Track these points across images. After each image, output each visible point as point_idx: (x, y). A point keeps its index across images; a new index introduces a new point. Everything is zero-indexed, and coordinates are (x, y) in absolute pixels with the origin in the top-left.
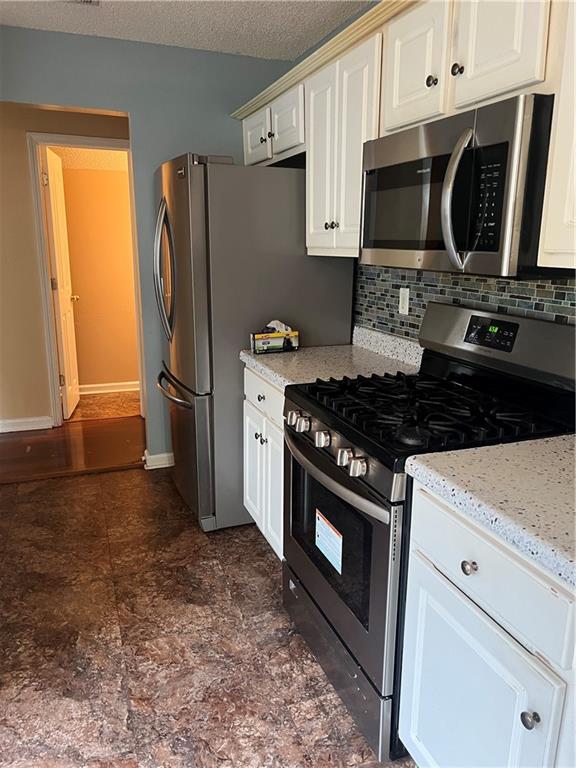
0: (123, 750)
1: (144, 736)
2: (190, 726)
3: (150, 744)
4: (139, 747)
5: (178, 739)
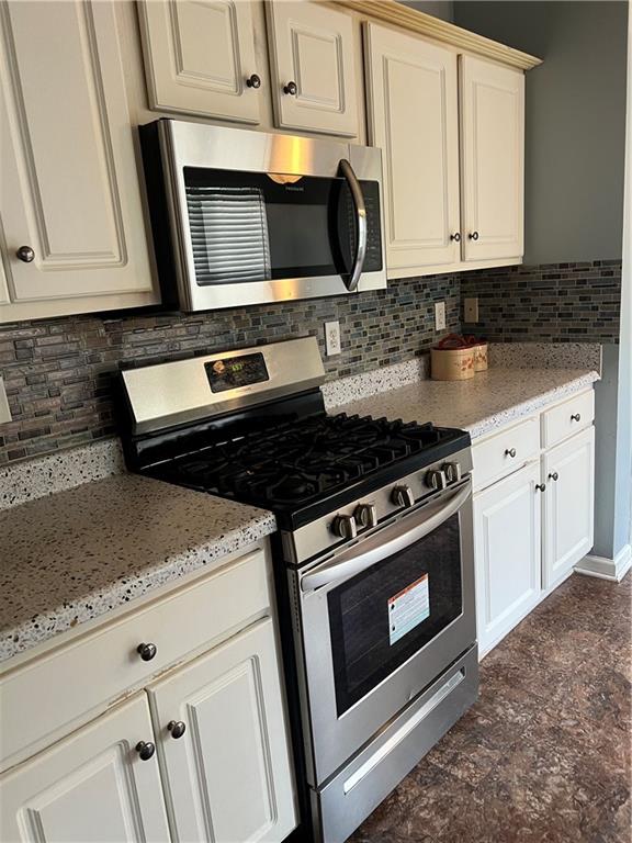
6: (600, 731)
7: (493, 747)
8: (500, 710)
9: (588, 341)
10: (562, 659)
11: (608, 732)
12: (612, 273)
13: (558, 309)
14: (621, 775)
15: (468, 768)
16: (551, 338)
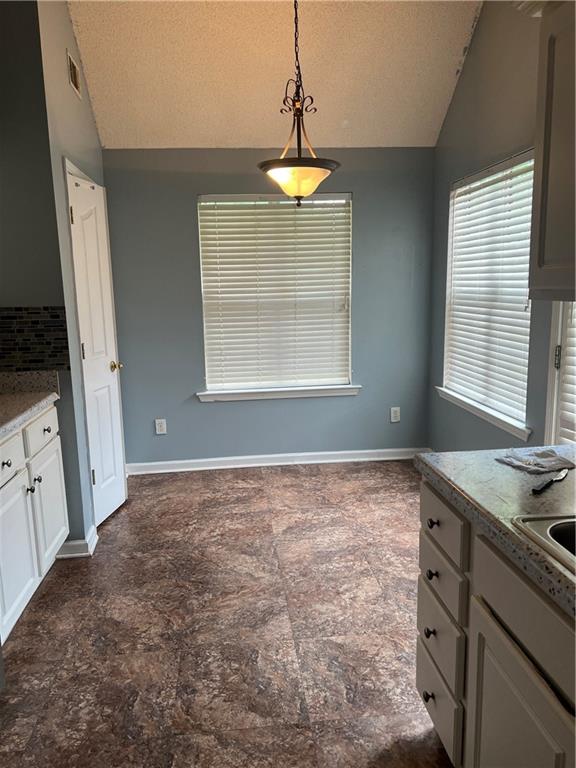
0: (181, 737)
1: (161, 747)
2: (119, 748)
3: (158, 739)
4: (168, 736)
5: (134, 738)
6: (107, 662)
7: (29, 715)
8: (26, 686)
9: (46, 369)
10: (65, 626)
11: (113, 661)
12: (58, 317)
13: (17, 344)
14: (129, 683)
15: (13, 741)
16: (14, 368)
